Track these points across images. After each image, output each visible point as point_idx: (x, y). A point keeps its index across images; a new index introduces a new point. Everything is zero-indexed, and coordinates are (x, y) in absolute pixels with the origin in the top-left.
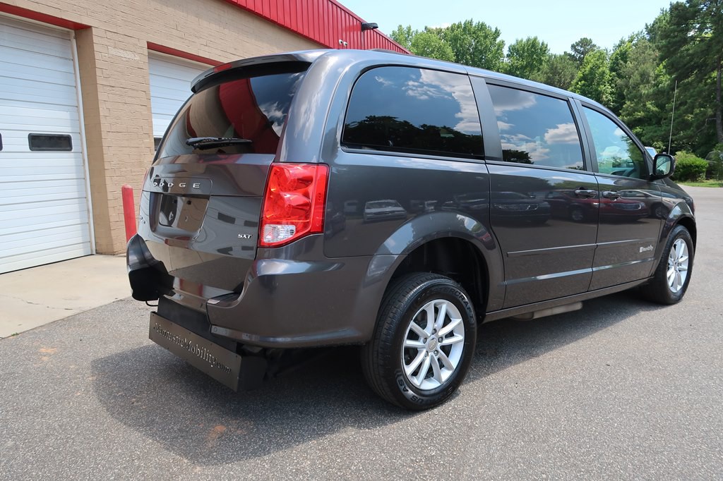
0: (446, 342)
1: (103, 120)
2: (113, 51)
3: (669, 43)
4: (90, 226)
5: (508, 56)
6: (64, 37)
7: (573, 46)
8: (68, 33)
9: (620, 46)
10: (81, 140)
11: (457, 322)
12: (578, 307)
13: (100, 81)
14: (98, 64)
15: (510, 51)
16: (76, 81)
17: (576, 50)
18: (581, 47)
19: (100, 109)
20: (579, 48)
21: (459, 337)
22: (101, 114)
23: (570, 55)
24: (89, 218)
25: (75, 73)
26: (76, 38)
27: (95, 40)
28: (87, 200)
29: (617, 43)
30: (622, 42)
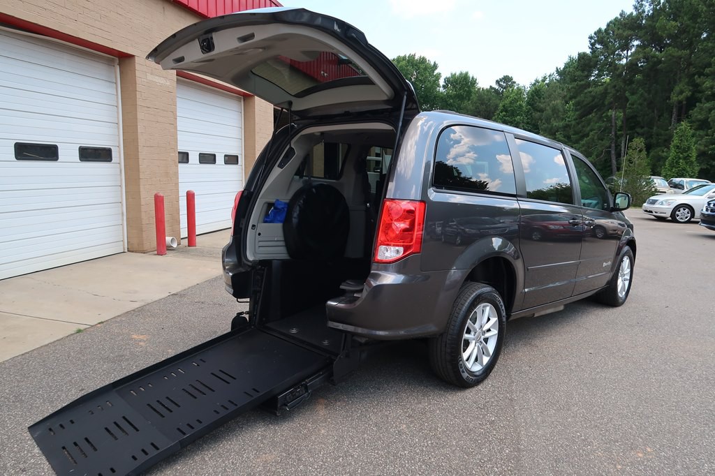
0: (487, 335)
1: (140, 137)
2: (150, 77)
3: (577, 85)
4: (123, 228)
5: (444, 86)
6: (110, 63)
7: (498, 82)
8: (113, 61)
9: (535, 84)
10: (120, 152)
11: (494, 320)
12: (562, 308)
13: (139, 103)
14: (139, 87)
15: (445, 82)
16: (117, 102)
17: (500, 85)
18: (504, 82)
19: (139, 127)
20: (502, 83)
21: (495, 332)
22: (139, 131)
23: (494, 89)
24: (123, 220)
25: (117, 95)
26: (119, 64)
27: (137, 67)
28: (122, 205)
29: (533, 82)
30: (537, 81)
